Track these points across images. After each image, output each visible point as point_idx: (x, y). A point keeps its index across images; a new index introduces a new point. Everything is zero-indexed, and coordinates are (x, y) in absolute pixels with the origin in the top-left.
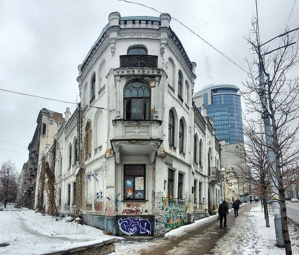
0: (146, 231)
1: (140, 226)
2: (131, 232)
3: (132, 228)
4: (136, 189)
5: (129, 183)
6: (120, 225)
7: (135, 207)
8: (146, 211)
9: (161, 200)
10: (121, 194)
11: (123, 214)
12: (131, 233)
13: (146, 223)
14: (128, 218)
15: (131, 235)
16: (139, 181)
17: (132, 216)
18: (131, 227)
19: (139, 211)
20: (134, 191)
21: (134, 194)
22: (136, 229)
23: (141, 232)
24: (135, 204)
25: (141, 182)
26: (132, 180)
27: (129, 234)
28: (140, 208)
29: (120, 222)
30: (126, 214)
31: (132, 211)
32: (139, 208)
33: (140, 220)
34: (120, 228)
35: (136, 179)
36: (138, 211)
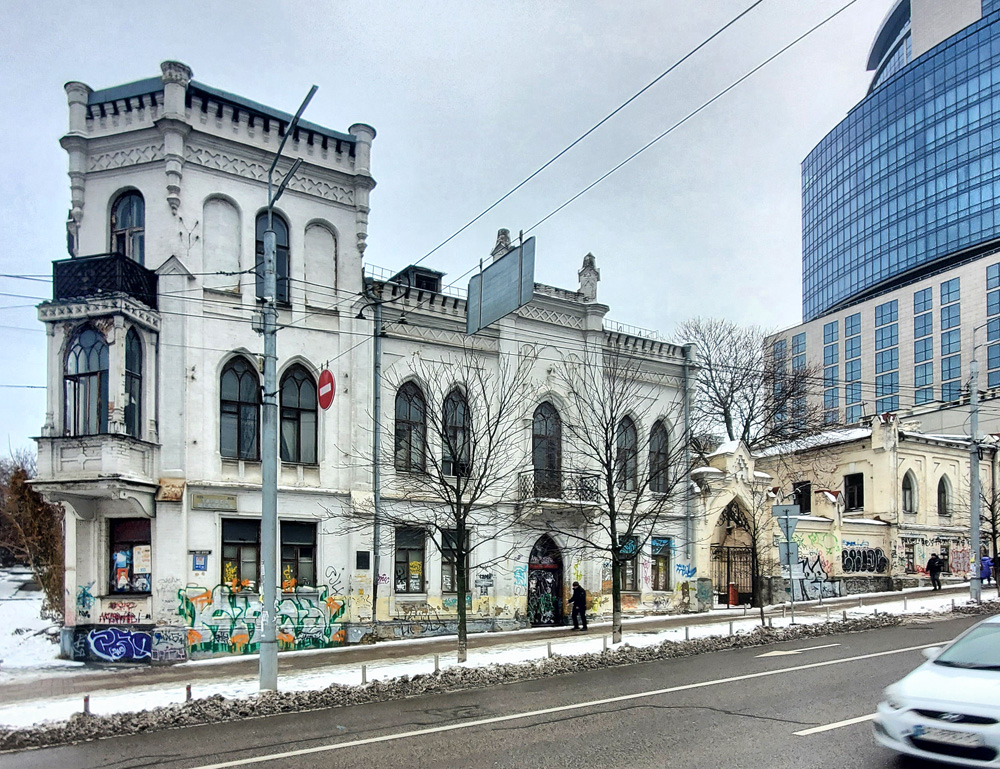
0: (144, 653)
1: (133, 644)
2: (116, 655)
3: (118, 647)
4: (136, 571)
5: (121, 558)
6: (92, 642)
7: (126, 608)
8: (148, 616)
9: (176, 596)
10: (96, 584)
11: (102, 622)
12: (115, 657)
13: (144, 640)
14: (109, 630)
15: (116, 661)
16: (142, 554)
17: (119, 626)
18: (114, 646)
19: (134, 616)
20: (131, 576)
21: (131, 581)
22: (124, 650)
23: (135, 656)
24: (127, 601)
25: (145, 556)
26: (128, 553)
27: (111, 659)
28: (134, 611)
29: (93, 636)
30: (107, 622)
31: (118, 617)
32: (132, 611)
33: (132, 634)
34: (93, 647)
35: (136, 549)
36: (130, 616)
